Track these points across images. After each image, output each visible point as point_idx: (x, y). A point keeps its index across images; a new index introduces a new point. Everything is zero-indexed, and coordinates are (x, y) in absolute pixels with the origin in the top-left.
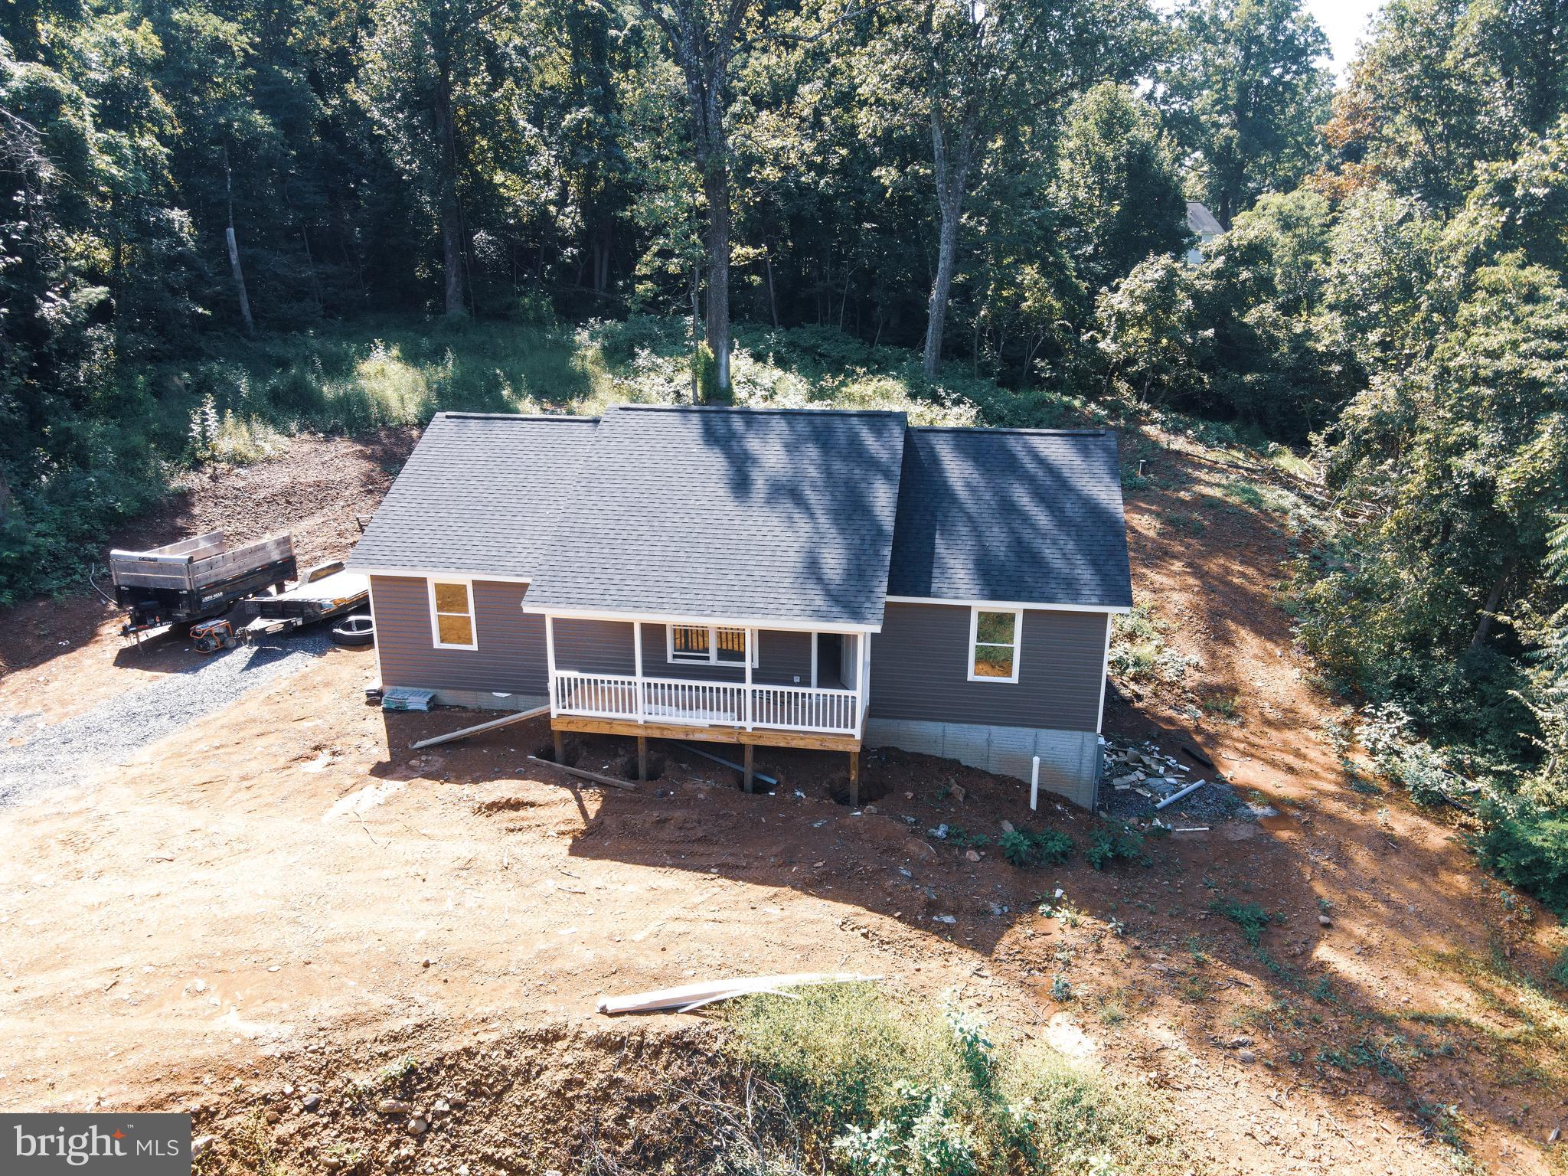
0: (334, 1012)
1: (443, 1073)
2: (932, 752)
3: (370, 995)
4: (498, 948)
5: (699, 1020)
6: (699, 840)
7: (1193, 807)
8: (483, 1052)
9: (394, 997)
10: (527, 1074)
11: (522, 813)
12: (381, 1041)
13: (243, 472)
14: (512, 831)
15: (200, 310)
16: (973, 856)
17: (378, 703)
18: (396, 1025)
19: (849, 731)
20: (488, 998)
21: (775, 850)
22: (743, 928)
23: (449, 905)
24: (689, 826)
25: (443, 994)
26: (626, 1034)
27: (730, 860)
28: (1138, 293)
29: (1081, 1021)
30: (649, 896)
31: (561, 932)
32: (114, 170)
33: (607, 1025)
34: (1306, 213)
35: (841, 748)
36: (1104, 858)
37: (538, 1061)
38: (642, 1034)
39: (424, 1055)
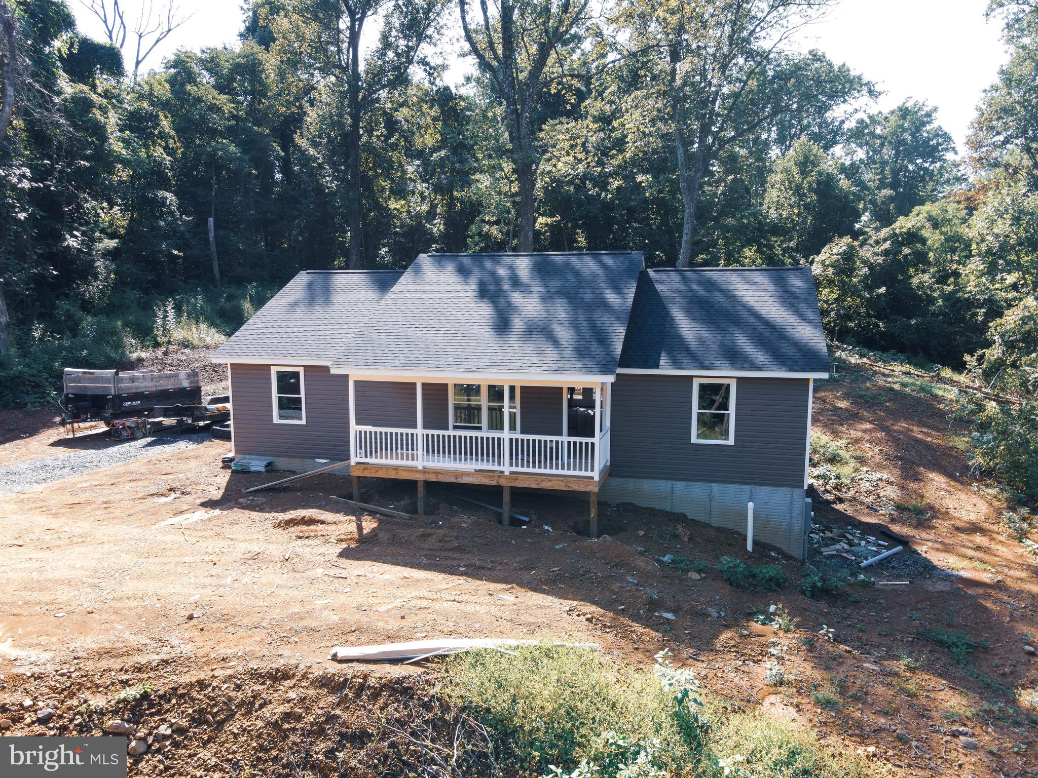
0: (93, 646)
1: (174, 701)
2: (662, 507)
3: (132, 636)
4: (258, 610)
5: (419, 670)
6: (454, 549)
7: (893, 568)
8: (214, 684)
9: (151, 639)
10: (249, 706)
11: (312, 527)
12: (127, 671)
13: (187, 351)
14: (301, 538)
15: (176, 252)
16: (694, 576)
17: (230, 467)
18: (143, 659)
19: (589, 474)
20: (235, 643)
21: (518, 559)
22: (478, 607)
23: (229, 580)
24: (448, 539)
25: (196, 639)
26: (349, 677)
27: (478, 563)
28: (827, 262)
29: (795, 701)
30: (402, 582)
31: (318, 602)
32: (124, 152)
33: (333, 668)
34: (949, 216)
35: (582, 488)
36: (814, 586)
37: (264, 696)
38: (365, 677)
39: (159, 685)
